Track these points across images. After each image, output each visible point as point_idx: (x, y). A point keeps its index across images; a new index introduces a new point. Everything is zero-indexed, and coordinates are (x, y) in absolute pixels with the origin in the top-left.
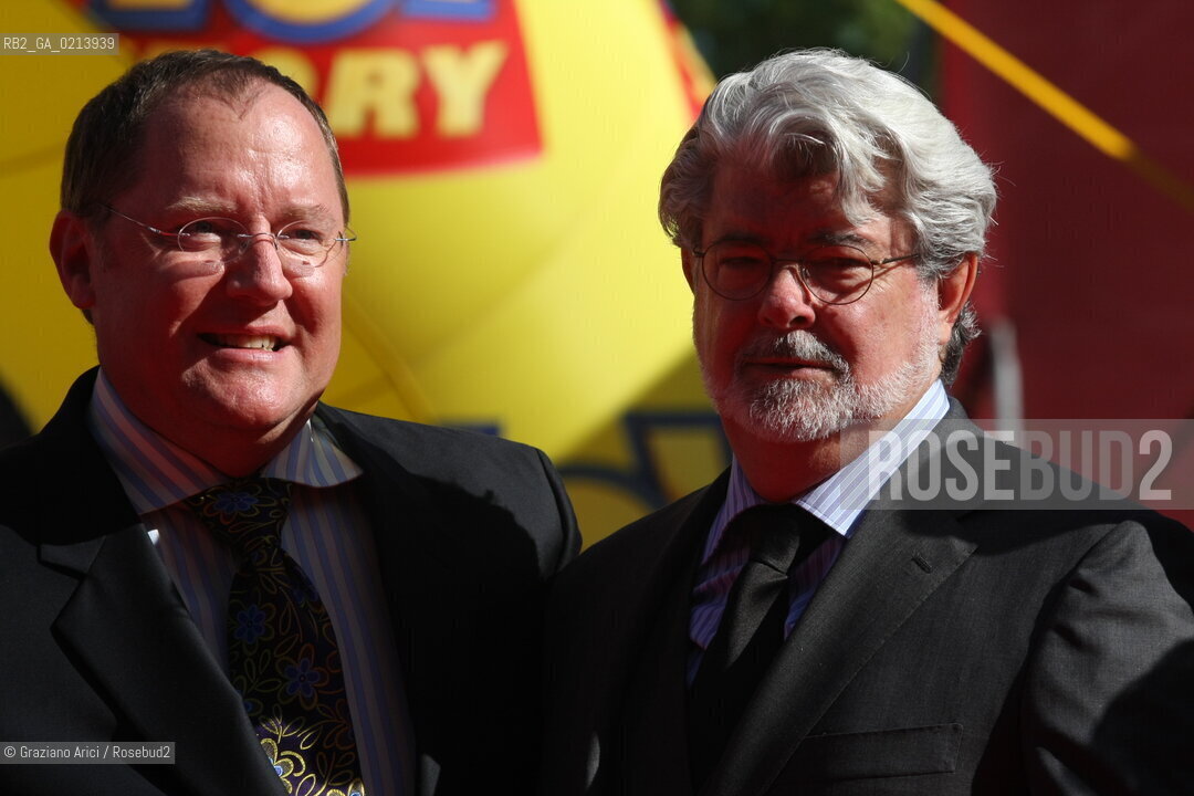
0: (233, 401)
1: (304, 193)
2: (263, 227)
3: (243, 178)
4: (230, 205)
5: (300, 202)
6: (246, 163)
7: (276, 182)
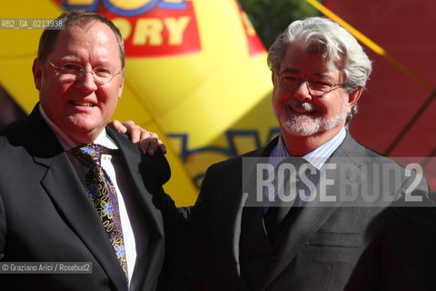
0: (76, 123)
1: (104, 57)
2: (89, 68)
3: (84, 52)
4: (79, 60)
5: (102, 60)
6: (85, 47)
7: (94, 53)
